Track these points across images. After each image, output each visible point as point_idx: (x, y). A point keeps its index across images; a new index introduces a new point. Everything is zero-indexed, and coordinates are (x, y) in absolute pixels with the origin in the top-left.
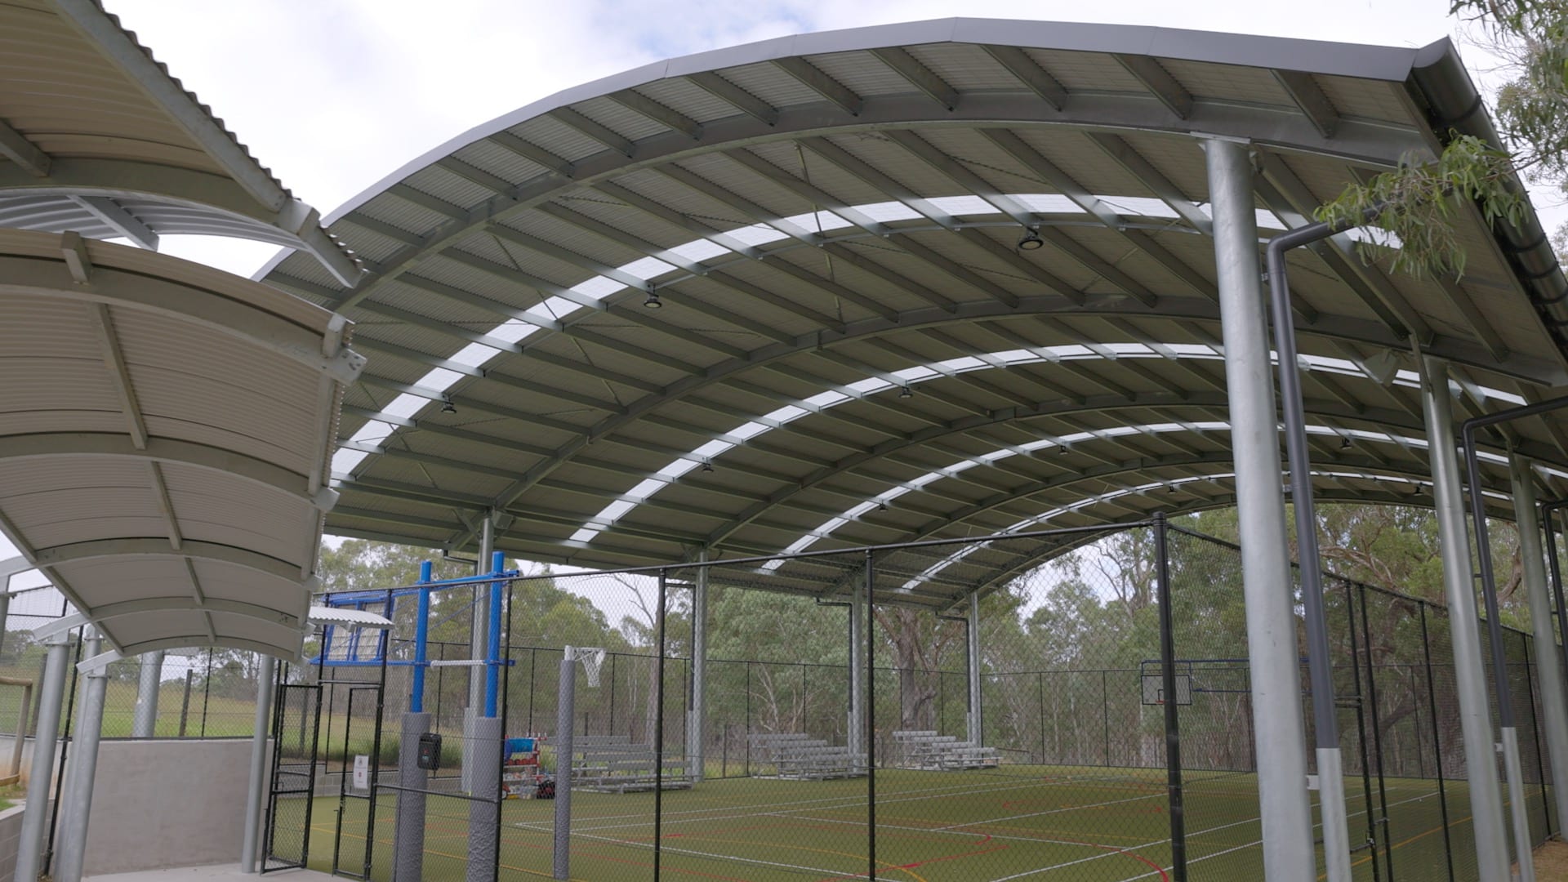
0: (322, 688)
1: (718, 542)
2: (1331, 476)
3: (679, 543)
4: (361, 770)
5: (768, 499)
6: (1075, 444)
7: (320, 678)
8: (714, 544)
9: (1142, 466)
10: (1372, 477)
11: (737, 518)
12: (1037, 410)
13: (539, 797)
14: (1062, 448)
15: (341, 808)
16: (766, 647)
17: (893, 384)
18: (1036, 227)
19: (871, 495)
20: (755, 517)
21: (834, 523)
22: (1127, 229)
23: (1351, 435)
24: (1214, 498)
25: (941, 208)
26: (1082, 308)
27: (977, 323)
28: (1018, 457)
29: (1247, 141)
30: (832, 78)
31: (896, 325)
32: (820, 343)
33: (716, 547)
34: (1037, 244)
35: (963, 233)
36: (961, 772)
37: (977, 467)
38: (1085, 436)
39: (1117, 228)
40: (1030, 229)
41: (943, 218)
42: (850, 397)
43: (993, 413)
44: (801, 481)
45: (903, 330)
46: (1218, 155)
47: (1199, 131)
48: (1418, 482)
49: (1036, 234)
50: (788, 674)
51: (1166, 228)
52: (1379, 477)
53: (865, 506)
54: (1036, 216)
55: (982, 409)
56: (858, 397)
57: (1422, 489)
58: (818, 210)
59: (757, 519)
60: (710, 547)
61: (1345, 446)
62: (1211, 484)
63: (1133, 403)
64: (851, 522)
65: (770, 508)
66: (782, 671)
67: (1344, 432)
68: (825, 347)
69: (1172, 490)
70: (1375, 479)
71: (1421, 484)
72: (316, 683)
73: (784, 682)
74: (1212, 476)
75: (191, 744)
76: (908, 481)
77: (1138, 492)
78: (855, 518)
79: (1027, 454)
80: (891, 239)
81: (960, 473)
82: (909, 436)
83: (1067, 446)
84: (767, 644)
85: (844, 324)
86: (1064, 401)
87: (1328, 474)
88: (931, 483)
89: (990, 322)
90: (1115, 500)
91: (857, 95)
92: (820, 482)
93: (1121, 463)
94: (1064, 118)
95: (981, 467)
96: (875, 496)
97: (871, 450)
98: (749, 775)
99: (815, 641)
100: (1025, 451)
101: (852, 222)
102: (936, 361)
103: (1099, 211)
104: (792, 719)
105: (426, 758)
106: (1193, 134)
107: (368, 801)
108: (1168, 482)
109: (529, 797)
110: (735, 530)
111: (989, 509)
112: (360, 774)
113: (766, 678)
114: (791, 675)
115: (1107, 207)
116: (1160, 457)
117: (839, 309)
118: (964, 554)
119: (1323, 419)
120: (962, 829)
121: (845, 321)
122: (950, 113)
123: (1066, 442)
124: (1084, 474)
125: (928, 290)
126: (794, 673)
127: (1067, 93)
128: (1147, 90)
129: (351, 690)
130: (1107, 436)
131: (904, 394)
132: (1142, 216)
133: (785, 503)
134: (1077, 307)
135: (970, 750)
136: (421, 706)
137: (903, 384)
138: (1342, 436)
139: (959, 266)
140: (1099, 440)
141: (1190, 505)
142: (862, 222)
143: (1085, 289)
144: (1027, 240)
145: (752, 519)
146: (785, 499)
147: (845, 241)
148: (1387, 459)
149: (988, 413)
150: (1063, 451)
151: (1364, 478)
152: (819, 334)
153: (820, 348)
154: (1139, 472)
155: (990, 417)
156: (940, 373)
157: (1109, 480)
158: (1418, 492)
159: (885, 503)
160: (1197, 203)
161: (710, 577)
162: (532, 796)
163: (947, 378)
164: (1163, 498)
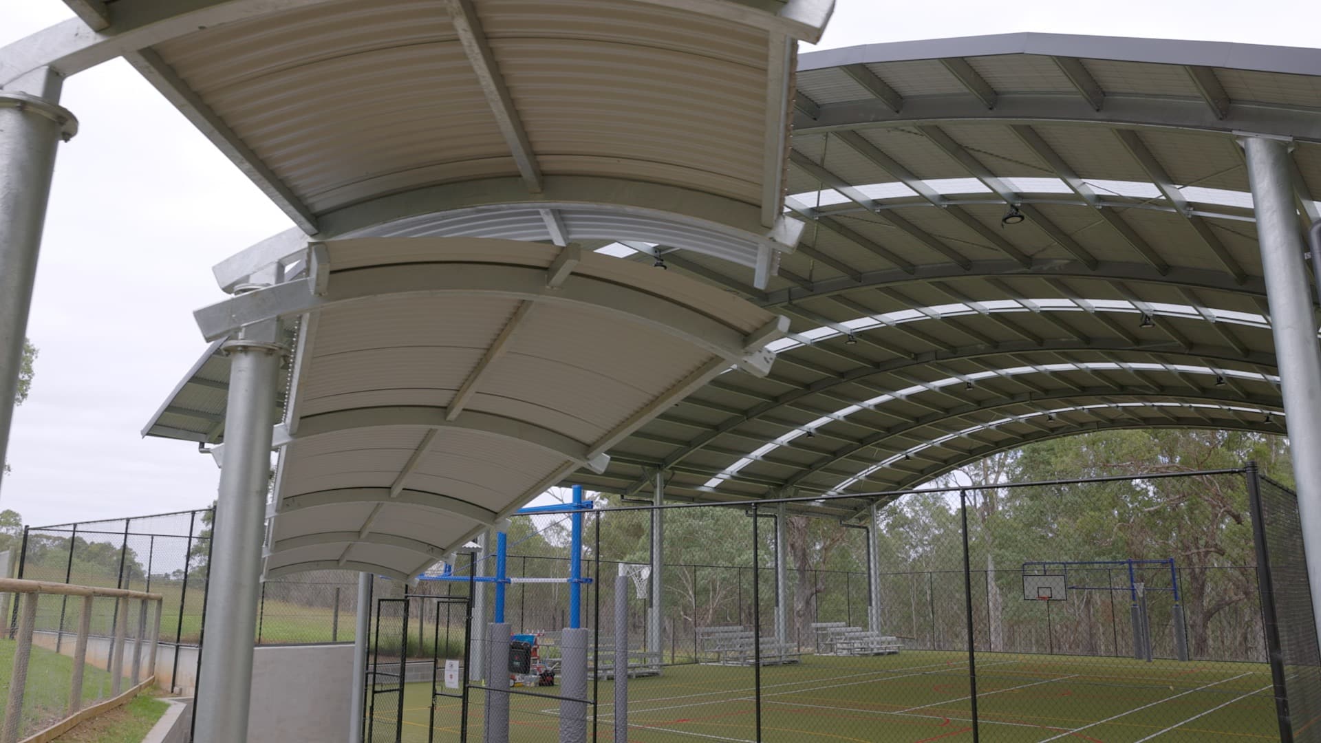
0: (408, 601)
1: (672, 465)
2: (1191, 407)
3: (640, 466)
4: (452, 673)
5: (717, 428)
6: (979, 381)
7: (406, 592)
8: (669, 466)
9: (1031, 400)
10: (1227, 407)
11: (689, 444)
12: (955, 354)
13: (540, 685)
14: (968, 385)
15: (433, 705)
16: (688, 550)
17: (840, 332)
18: (1018, 204)
19: (799, 424)
20: (706, 443)
21: (768, 447)
22: (1103, 207)
23: (1224, 374)
24: (1082, 424)
25: (933, 188)
26: (1029, 271)
27: (930, 283)
28: (929, 392)
29: (1290, 139)
30: (882, 81)
31: (860, 284)
32: (790, 300)
33: (670, 469)
34: (1019, 219)
35: (949, 208)
36: (870, 658)
37: (893, 400)
38: (990, 374)
39: (1095, 206)
40: (1012, 206)
41: (934, 197)
42: (801, 343)
43: (917, 356)
44: (746, 413)
45: (865, 288)
46: (1258, 150)
47: (1240, 130)
48: (1268, 412)
49: (1017, 210)
50: (707, 572)
51: (1140, 207)
52: (1232, 408)
53: (795, 433)
54: (1019, 196)
55: (908, 353)
56: (809, 343)
57: (1271, 418)
58: (822, 189)
59: (706, 445)
60: (665, 469)
61: (1219, 383)
62: (1084, 414)
63: (1041, 348)
64: (781, 447)
65: (719, 436)
66: (703, 570)
67: (1219, 371)
68: (794, 302)
69: (1050, 418)
70: (1230, 409)
71: (1271, 414)
72: (403, 598)
73: (703, 578)
74: (1085, 407)
75: (298, 649)
76: (832, 412)
77: (1021, 420)
78: (785, 444)
79: (937, 390)
80: (882, 213)
81: (877, 406)
82: (842, 375)
83: (972, 383)
84: (688, 547)
85: (812, 283)
86: (979, 346)
87: (1188, 405)
88: (850, 415)
89: (940, 282)
90: (999, 427)
91: (900, 95)
92: (762, 414)
93: (1012, 396)
94: (1100, 118)
95: (896, 401)
96: (803, 425)
97: (808, 387)
98: (697, 662)
99: (730, 545)
100: (935, 387)
101: (850, 198)
102: (881, 313)
103: (1083, 191)
104: (708, 611)
105: (517, 664)
106: (1234, 132)
107: (461, 700)
108: (1048, 412)
109: (533, 684)
110: (689, 454)
111: (897, 435)
112: (451, 676)
113: (686, 577)
114: (709, 573)
115: (1089, 189)
116: (1047, 391)
117: (811, 271)
118: (868, 473)
119: (1206, 361)
120: (913, 712)
121: (813, 281)
122: (990, 112)
123: (971, 380)
124: (979, 405)
125: (894, 254)
126: (712, 573)
127: (1105, 95)
128: (1199, 95)
129: (438, 603)
130: (1007, 374)
131: (850, 341)
132: (1120, 196)
133: (732, 432)
134: (1025, 270)
135: (875, 638)
136: (502, 616)
137: (849, 333)
138: (1218, 375)
139: (929, 235)
140: (1000, 377)
141: (1061, 431)
142: (859, 199)
143: (1032, 255)
144: (1011, 216)
145: (702, 446)
146: (731, 429)
147: (836, 215)
148: (1249, 393)
149: (913, 356)
150: (969, 387)
151: (1221, 409)
152: (790, 292)
153: (790, 303)
154: (1028, 405)
155: (913, 359)
156: (882, 323)
157: (998, 410)
158: (1268, 420)
159: (812, 431)
160: (1178, 186)
161: (665, 494)
162: (536, 684)
163: (888, 327)
164: (1040, 425)
